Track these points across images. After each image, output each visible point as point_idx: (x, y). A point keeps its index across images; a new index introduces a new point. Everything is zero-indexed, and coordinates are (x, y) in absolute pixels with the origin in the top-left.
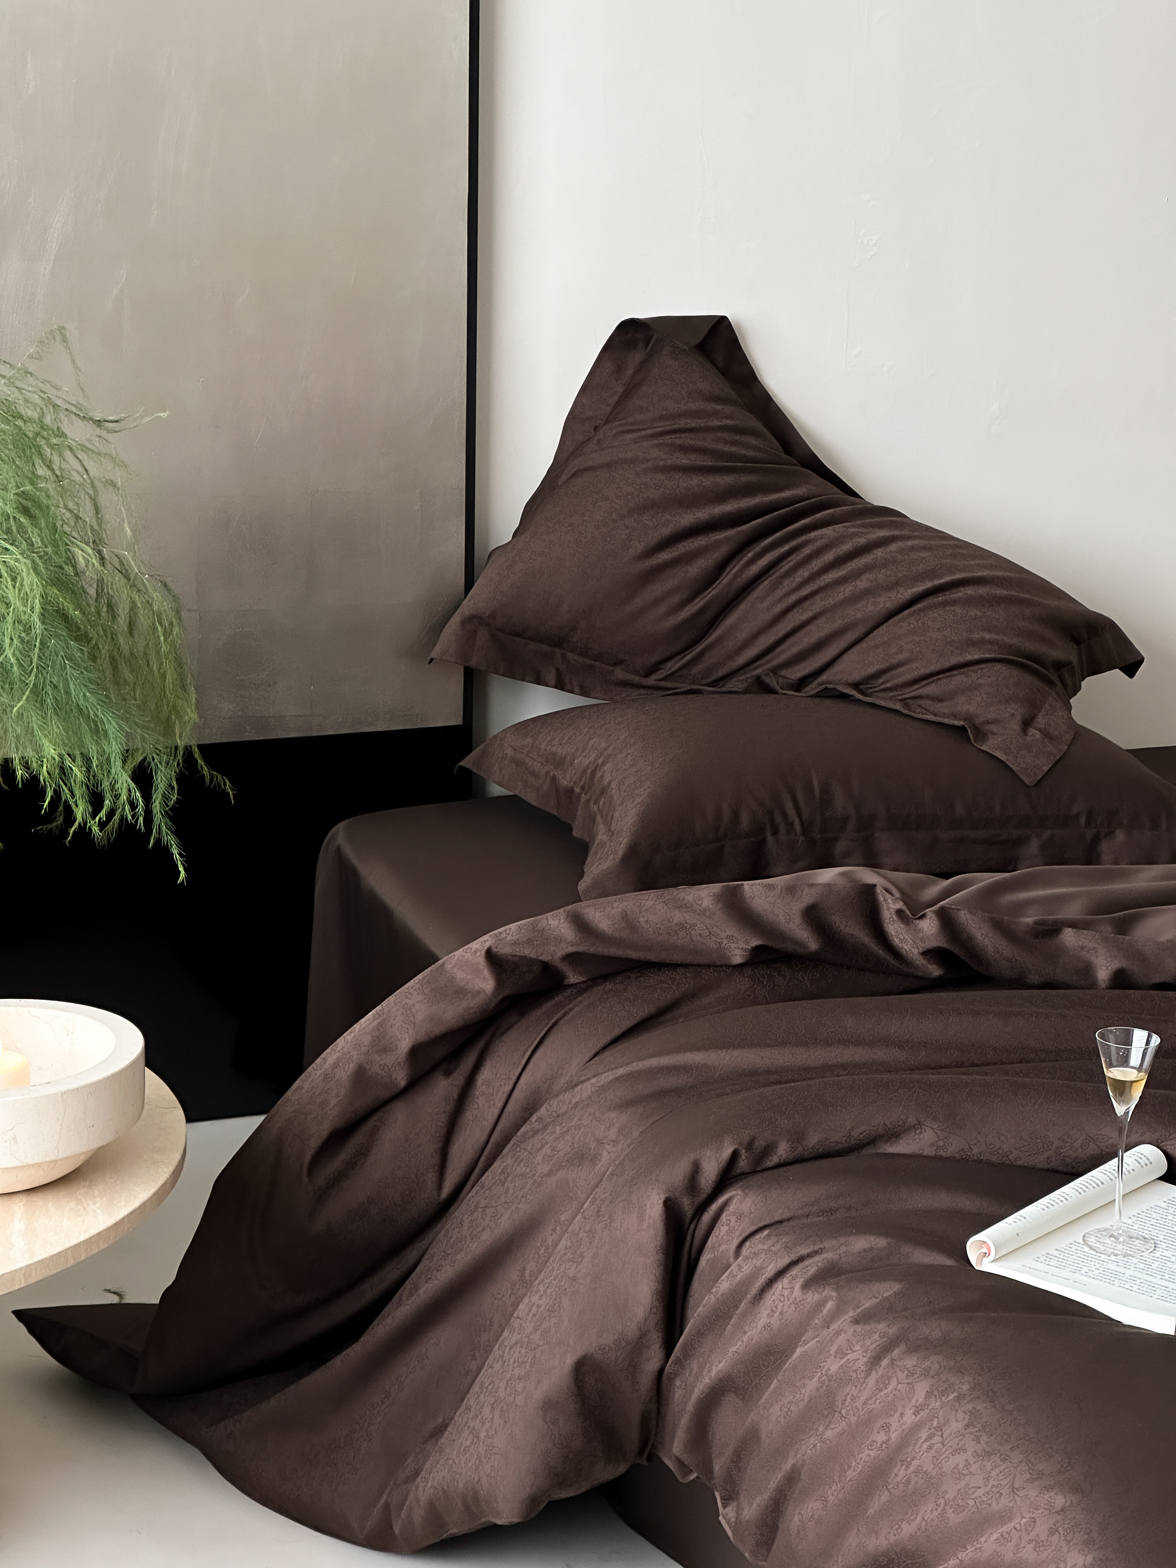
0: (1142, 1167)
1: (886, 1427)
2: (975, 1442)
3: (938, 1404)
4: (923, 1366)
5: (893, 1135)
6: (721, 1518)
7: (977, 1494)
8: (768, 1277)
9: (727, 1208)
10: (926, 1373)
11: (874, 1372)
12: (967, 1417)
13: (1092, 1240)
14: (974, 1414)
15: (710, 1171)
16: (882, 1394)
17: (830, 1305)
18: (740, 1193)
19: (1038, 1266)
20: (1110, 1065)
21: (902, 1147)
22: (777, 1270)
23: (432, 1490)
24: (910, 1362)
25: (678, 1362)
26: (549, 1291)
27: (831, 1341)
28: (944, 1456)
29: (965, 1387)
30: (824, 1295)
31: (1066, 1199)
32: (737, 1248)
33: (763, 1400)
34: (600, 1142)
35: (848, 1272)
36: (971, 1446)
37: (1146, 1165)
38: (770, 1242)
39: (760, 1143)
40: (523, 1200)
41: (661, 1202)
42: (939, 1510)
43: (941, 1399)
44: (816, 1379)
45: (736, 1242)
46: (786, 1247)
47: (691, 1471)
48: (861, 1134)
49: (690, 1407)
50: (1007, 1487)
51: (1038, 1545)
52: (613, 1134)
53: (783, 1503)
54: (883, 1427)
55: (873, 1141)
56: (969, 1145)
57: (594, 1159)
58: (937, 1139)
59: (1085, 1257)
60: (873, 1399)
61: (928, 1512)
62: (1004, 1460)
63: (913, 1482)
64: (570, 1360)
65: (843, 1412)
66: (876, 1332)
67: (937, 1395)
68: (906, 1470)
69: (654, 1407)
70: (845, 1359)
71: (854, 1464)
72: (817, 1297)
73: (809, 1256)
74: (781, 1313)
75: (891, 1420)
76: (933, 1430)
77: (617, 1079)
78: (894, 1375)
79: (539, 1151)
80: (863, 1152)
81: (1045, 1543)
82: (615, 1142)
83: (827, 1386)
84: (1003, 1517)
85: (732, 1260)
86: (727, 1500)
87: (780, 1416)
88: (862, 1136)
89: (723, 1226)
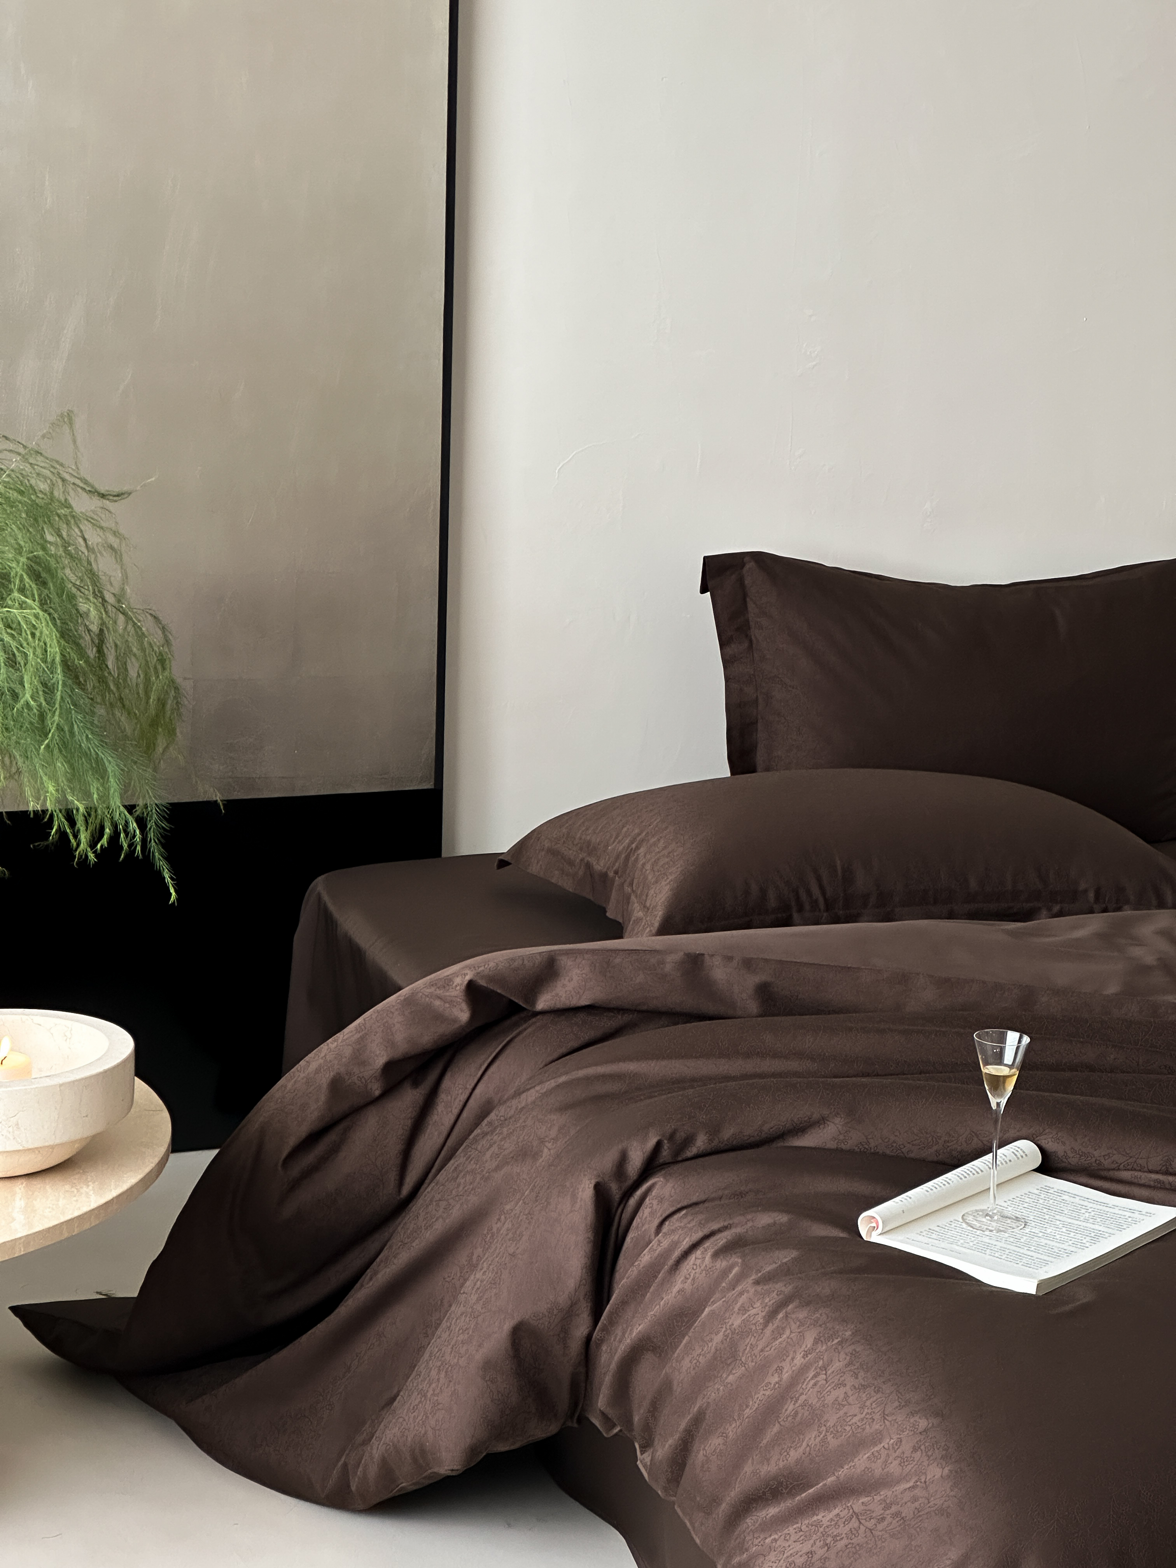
0: (1018, 1158)
1: (780, 1370)
2: (853, 1378)
3: (824, 1348)
4: (813, 1318)
5: (799, 1130)
6: (638, 1462)
7: (854, 1421)
8: (684, 1250)
9: (650, 1193)
10: (815, 1323)
11: (771, 1324)
12: (848, 1358)
13: (970, 1219)
14: (854, 1354)
15: (636, 1159)
16: (777, 1342)
17: (736, 1270)
18: (662, 1179)
19: (920, 1238)
20: (986, 1063)
21: (807, 1141)
22: (691, 1243)
23: (385, 1446)
24: (802, 1314)
25: (605, 1329)
26: (491, 1267)
27: (735, 1301)
28: (828, 1389)
29: (848, 1333)
30: (730, 1262)
31: (948, 1183)
32: (658, 1226)
33: (676, 1355)
34: (542, 1141)
35: (753, 1243)
36: (850, 1381)
37: (1022, 1157)
38: (685, 1221)
39: (680, 1136)
40: (473, 1192)
41: (592, 1186)
42: (822, 1436)
43: (827, 1344)
44: (721, 1334)
45: (656, 1222)
46: (700, 1223)
47: (614, 1426)
48: (772, 1128)
49: (613, 1366)
50: (878, 1414)
51: (903, 1461)
52: (553, 1133)
53: (691, 1442)
54: (776, 1370)
55: (782, 1135)
56: (867, 1139)
57: (536, 1156)
58: (839, 1133)
59: (963, 1232)
60: (769, 1347)
61: (811, 1438)
62: (877, 1392)
63: (800, 1415)
64: (508, 1326)
65: (743, 1359)
66: (774, 1291)
67: (824, 1341)
68: (794, 1404)
69: (582, 1370)
70: (747, 1315)
71: (751, 1403)
72: (724, 1264)
73: (720, 1231)
74: (694, 1279)
75: (783, 1364)
76: (818, 1370)
77: (558, 1086)
78: (788, 1327)
79: (487, 1151)
80: (774, 1145)
81: (909, 1458)
82: (555, 1140)
83: (730, 1339)
84: (877, 1438)
85: (653, 1237)
86: (644, 1448)
87: (690, 1367)
88: (771, 1130)
89: (646, 1208)
